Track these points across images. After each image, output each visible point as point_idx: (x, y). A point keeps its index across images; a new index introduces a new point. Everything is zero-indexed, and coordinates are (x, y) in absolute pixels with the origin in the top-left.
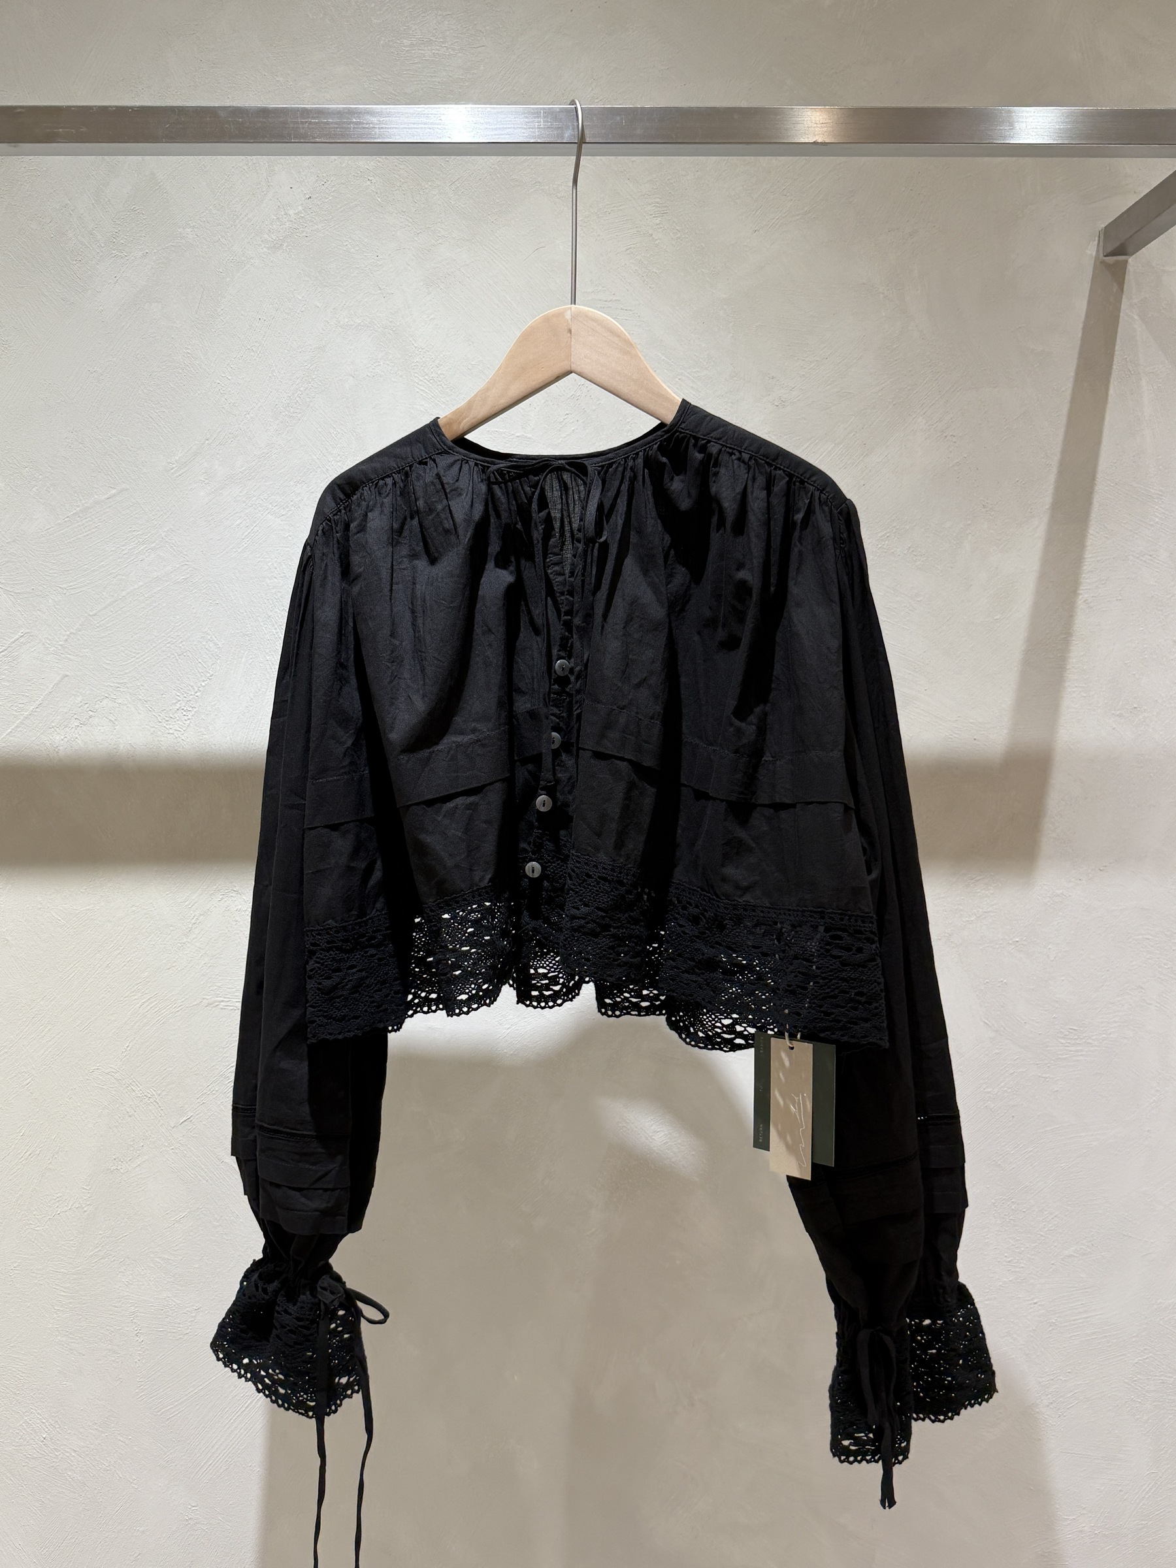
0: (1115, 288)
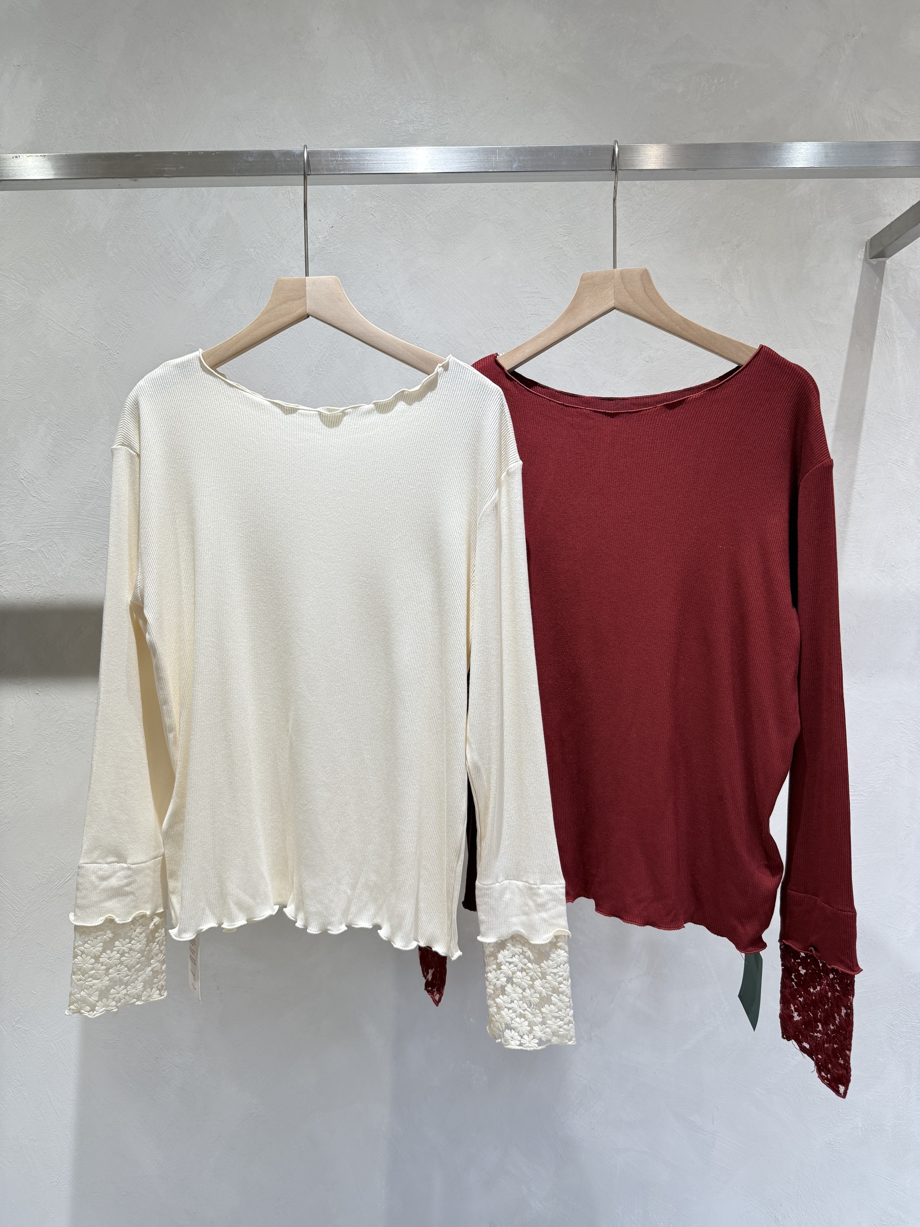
0: (878, 280)
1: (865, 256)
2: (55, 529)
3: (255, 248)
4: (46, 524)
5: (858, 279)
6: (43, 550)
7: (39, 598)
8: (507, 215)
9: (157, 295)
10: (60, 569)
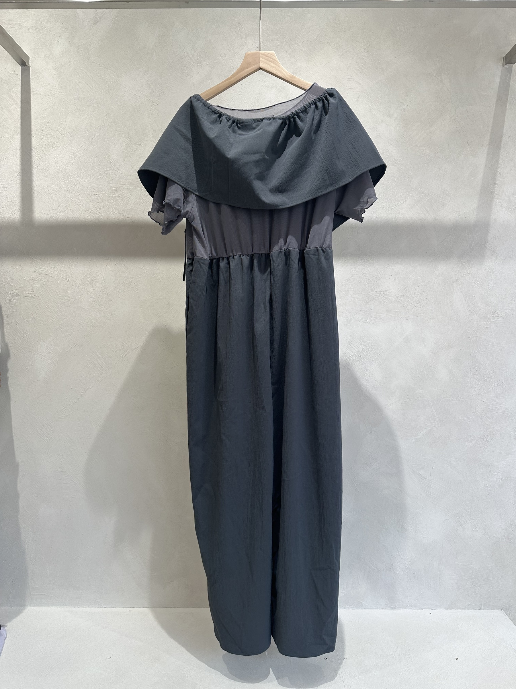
1: (503, 63)
2: (126, 186)
3: (222, 56)
4: (122, 184)
5: (500, 74)
6: (120, 196)
7: (118, 219)
8: (338, 43)
9: (176, 78)
10: (128, 205)
